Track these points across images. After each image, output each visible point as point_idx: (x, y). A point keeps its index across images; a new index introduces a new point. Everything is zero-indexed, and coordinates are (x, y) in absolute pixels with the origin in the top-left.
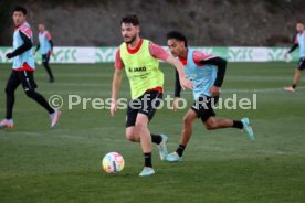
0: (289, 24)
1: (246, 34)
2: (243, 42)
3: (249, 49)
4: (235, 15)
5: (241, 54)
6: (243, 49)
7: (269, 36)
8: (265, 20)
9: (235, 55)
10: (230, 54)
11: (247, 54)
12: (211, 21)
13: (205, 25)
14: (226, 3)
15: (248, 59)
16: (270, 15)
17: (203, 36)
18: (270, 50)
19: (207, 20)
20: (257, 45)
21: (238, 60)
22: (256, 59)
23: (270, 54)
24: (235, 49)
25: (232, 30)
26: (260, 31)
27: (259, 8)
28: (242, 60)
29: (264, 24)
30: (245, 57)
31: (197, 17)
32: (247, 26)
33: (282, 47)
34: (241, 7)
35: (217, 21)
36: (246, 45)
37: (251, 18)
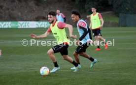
0: (46, 11)
1: (26, 15)
2: (25, 19)
3: (27, 22)
4: (21, 7)
5: (24, 25)
6: (25, 22)
7: (37, 16)
8: (35, 9)
9: (21, 25)
10: (19, 25)
11: (26, 24)
12: (10, 10)
13: (7, 12)
14: (17, 1)
15: (27, 27)
16: (37, 7)
17: (6, 17)
18: (37, 23)
19: (8, 9)
20: (31, 20)
21: (22, 27)
22: (31, 27)
23: (37, 24)
24: (21, 22)
25: (20, 14)
26: (32, 14)
27: (32, 4)
28: (24, 27)
29: (34, 11)
30: (26, 26)
31: (4, 8)
32: (26, 12)
33: (43, 21)
34: (23, 3)
35: (13, 10)
36: (26, 20)
37: (28, 8)
